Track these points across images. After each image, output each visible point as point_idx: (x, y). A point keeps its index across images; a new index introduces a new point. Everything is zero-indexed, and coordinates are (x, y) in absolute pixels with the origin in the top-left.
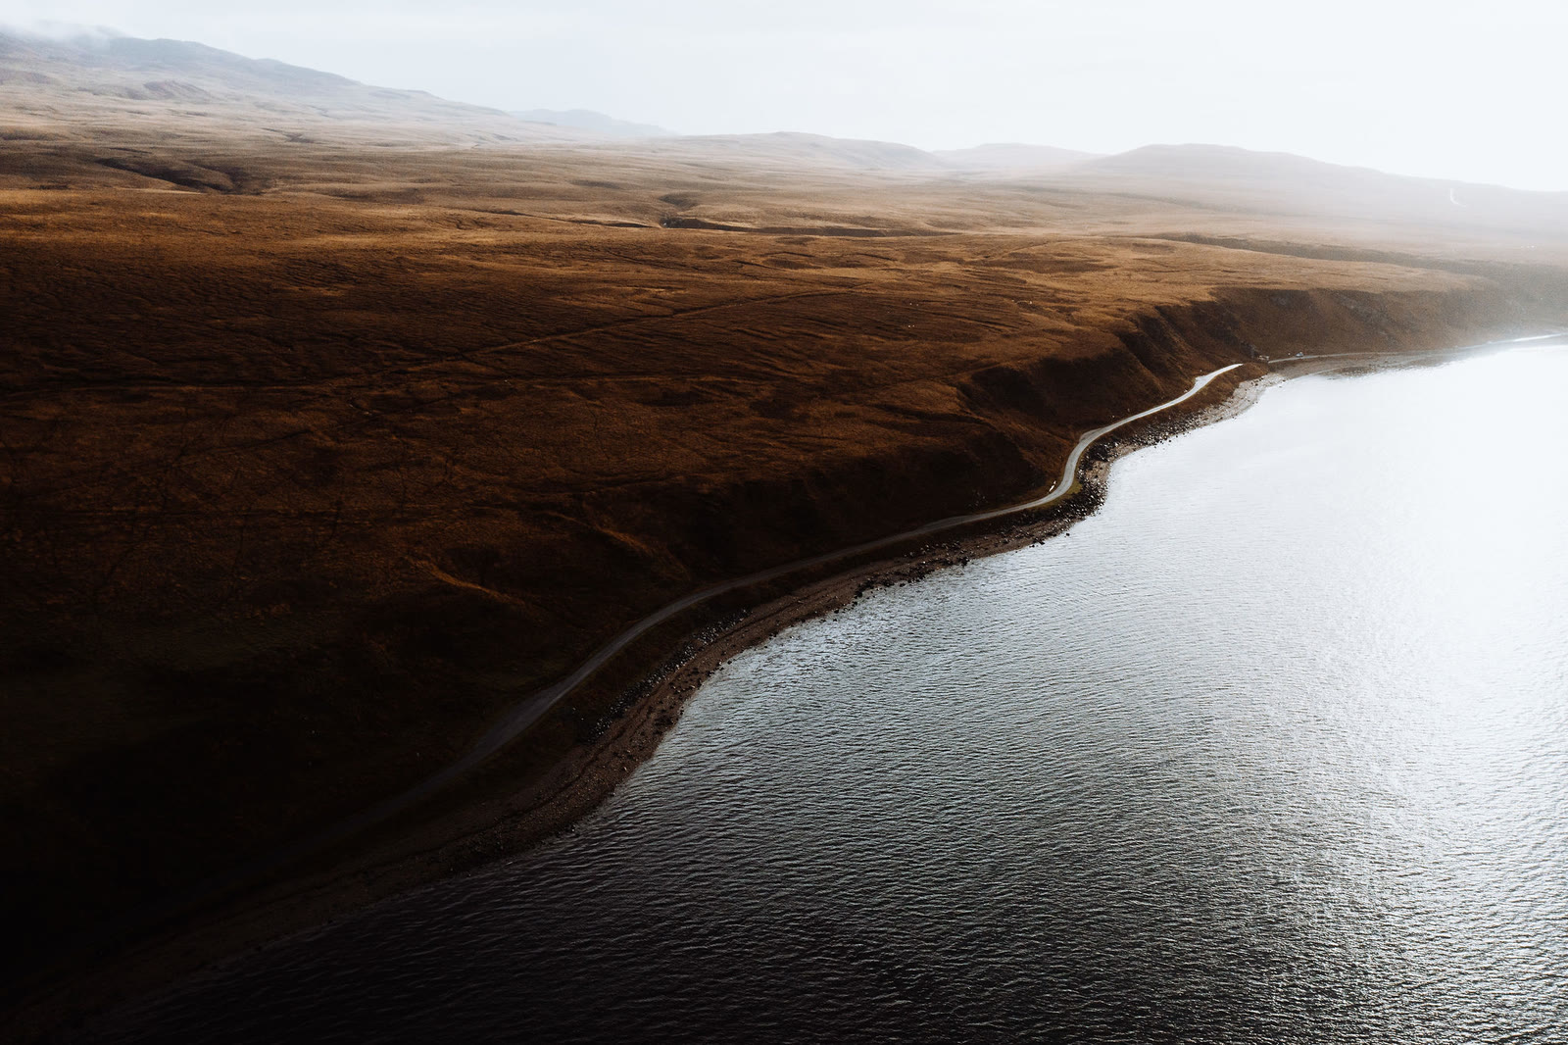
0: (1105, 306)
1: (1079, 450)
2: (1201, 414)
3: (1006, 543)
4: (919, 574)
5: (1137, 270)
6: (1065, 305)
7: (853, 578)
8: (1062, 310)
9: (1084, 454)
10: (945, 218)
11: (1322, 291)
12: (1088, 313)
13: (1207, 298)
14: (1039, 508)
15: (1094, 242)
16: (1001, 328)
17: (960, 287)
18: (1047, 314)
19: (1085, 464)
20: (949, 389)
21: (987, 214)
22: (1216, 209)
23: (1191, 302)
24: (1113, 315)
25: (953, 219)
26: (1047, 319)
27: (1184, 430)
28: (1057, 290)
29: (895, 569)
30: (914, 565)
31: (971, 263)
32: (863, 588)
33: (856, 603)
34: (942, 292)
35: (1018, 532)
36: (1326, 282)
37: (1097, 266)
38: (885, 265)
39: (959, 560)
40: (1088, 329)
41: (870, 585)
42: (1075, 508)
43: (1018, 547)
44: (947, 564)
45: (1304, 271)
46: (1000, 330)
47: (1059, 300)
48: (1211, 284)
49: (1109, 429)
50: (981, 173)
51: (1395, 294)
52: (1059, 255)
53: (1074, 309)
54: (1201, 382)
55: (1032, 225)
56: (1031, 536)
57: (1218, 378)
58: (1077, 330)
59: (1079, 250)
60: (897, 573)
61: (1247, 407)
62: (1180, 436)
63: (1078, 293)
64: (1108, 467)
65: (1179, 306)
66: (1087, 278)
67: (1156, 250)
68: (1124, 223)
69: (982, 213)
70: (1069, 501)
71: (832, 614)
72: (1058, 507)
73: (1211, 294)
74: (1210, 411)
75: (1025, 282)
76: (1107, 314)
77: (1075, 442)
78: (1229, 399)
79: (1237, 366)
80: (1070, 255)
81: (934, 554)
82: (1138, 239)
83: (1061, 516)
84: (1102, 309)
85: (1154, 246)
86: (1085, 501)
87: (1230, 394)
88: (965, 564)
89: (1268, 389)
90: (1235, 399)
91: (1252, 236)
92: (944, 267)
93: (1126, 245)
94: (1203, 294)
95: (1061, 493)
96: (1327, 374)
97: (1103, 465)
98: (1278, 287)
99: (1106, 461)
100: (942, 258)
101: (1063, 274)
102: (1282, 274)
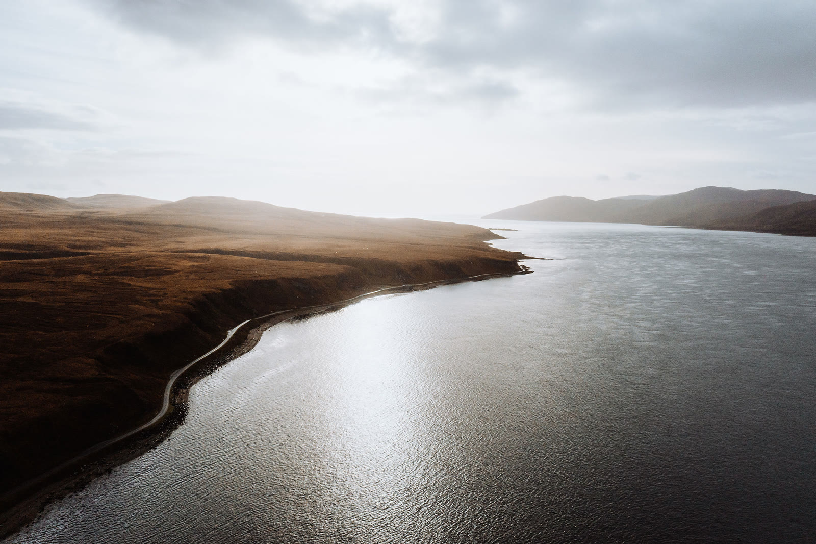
0: (176, 297)
1: (171, 384)
2: (233, 351)
3: (133, 453)
4: (82, 486)
5: (191, 273)
6: (154, 298)
7: (37, 499)
8: (152, 301)
9: (173, 386)
10: (78, 244)
11: (283, 278)
12: (167, 302)
13: (229, 287)
14: (152, 426)
15: (166, 257)
16: (118, 317)
17: (90, 291)
18: (145, 305)
19: (175, 392)
20: (90, 360)
21: (103, 239)
22: (228, 232)
23: (221, 290)
24: (181, 302)
25: (83, 244)
26: (144, 308)
27: (225, 363)
28: (150, 289)
29: (65, 486)
30: (77, 480)
31: (96, 274)
32: (44, 504)
33: (40, 516)
34: (80, 295)
35: (140, 445)
36: (283, 274)
37: (170, 271)
38: (43, 279)
39: (106, 471)
40: (169, 312)
41: (49, 501)
42: (172, 422)
43: (142, 454)
44: (99, 475)
45: (274, 268)
46: (118, 318)
47: (151, 295)
48: (229, 279)
49: (186, 368)
50: (98, 212)
51: (316, 277)
52: (148, 266)
53: (158, 300)
54: (231, 333)
55: (131, 245)
56: (148, 445)
57: (239, 329)
58: (162, 314)
59: (159, 263)
60: (67, 489)
61: (255, 344)
62: (224, 366)
63: (161, 289)
64: (187, 392)
65: (214, 293)
66: (164, 279)
67: (199, 260)
68: (181, 242)
69: (100, 239)
70: (167, 419)
71: (24, 529)
72: (162, 424)
73: (230, 284)
74: (236, 350)
75: (129, 285)
76: (178, 301)
77: (167, 380)
78: (246, 341)
79: (247, 322)
80: (154, 266)
81: (90, 470)
82: (190, 253)
83: (164, 429)
84: (175, 299)
85: (199, 257)
86: (178, 415)
87: (246, 338)
88: (110, 472)
89: (264, 332)
90: (249, 341)
91: (247, 249)
92: (80, 278)
93: (185, 258)
94: (226, 284)
95: (163, 415)
96: (289, 321)
97: (184, 391)
98: (262, 278)
99: (186, 388)
100: (79, 271)
101: (151, 277)
102: (263, 270)
